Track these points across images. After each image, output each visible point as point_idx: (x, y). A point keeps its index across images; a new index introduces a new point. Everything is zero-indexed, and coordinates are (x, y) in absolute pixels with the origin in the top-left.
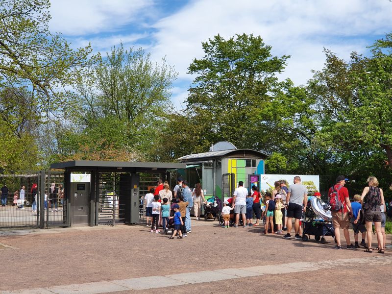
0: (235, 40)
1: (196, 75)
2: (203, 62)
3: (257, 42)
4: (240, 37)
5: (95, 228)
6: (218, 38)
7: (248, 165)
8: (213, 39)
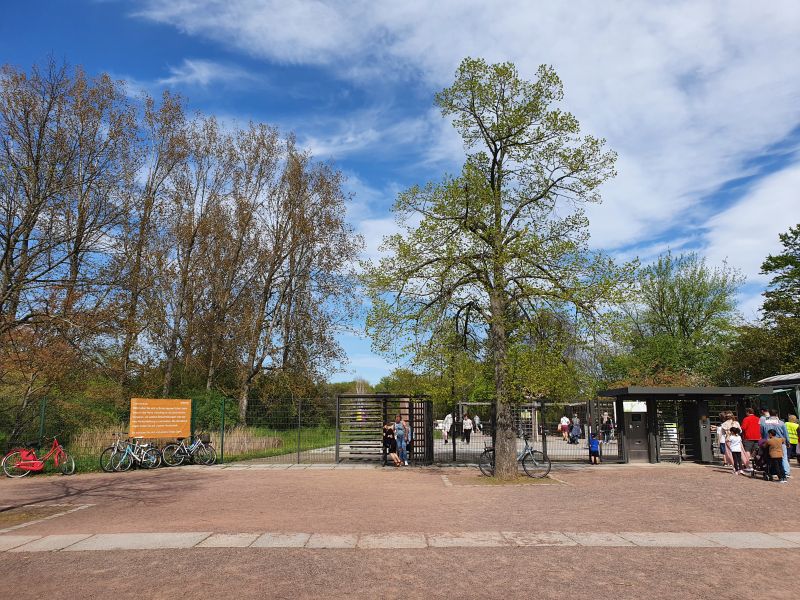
2: (782, 258)
5: (657, 465)
8: (795, 228)
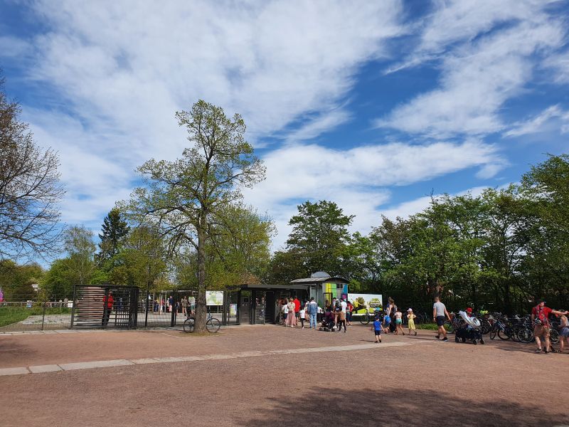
0: (318, 204)
1: (294, 226)
2: (299, 218)
3: (333, 206)
4: (321, 203)
6: (308, 203)
7: (338, 287)
8: (305, 204)
